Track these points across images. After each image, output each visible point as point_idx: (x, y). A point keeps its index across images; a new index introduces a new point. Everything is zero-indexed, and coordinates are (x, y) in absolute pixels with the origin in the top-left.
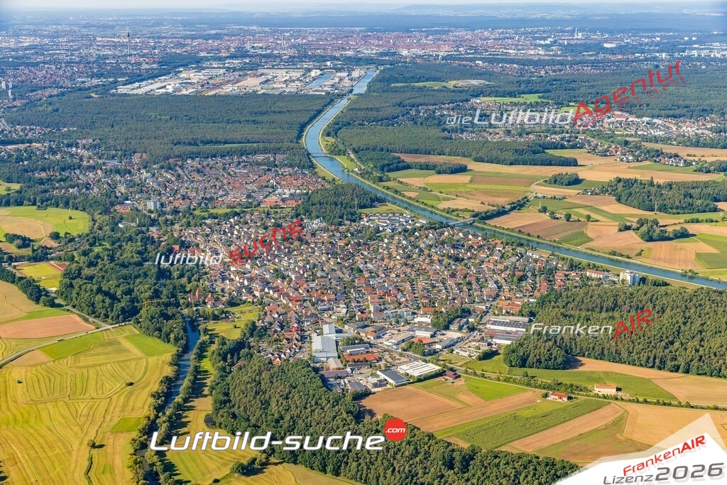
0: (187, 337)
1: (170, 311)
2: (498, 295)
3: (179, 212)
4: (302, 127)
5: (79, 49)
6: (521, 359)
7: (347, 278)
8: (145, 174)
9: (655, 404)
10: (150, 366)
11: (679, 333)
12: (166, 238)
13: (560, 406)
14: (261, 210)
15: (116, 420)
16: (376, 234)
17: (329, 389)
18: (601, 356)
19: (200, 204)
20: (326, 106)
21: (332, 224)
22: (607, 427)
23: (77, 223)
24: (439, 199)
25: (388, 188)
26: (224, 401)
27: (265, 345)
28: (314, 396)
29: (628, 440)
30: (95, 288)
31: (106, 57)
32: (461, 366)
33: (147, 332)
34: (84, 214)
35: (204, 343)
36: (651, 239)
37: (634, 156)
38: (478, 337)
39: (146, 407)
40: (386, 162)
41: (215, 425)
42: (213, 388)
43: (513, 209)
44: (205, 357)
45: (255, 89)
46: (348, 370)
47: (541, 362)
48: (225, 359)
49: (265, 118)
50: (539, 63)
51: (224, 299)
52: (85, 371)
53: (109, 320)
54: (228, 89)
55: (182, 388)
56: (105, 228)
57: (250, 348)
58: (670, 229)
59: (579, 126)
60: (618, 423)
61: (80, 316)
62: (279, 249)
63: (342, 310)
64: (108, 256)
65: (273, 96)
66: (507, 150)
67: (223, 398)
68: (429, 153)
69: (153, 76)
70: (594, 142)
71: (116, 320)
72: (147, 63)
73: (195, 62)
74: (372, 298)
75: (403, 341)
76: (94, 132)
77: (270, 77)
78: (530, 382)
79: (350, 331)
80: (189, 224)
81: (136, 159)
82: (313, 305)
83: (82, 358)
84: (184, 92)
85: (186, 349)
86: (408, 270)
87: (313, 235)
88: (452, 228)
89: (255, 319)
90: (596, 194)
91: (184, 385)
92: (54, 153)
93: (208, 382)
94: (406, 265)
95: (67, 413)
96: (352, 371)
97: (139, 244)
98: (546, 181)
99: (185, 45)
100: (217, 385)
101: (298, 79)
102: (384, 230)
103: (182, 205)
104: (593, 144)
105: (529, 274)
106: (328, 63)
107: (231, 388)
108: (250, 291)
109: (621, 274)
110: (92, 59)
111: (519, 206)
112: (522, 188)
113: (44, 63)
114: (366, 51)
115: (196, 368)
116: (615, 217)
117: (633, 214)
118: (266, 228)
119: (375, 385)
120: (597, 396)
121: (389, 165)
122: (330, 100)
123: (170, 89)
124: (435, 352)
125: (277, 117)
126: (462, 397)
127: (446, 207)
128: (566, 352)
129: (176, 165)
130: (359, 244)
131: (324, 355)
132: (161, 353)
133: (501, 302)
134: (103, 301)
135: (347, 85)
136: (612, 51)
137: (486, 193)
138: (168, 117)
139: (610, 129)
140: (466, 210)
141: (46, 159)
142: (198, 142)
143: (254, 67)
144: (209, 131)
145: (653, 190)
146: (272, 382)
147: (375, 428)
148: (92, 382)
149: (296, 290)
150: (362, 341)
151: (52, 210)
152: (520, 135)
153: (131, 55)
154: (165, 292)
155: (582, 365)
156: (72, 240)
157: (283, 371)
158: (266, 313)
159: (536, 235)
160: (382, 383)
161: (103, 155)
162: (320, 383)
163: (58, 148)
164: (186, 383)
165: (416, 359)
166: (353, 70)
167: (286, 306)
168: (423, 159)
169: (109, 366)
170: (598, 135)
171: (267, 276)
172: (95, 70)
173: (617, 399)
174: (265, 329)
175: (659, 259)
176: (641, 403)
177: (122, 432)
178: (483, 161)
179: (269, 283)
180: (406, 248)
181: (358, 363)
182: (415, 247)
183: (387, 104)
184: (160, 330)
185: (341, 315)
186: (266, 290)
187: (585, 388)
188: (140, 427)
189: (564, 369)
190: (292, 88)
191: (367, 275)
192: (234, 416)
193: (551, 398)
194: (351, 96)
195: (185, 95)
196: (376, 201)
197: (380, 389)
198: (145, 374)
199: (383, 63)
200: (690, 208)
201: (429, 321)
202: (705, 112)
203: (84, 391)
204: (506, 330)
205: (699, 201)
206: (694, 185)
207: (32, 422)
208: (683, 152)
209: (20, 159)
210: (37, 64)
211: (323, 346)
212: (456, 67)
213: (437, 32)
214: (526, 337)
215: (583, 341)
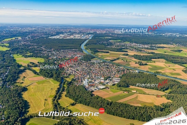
1: (59, 76)
2: (115, 74)
4: (81, 45)
5: (42, 30)
6: (119, 86)
7: (89, 71)
8: (54, 52)
12: (58, 63)
13: (127, 94)
15: (49, 95)
16: (94, 63)
18: (133, 85)
19: (63, 57)
21: (86, 61)
22: (135, 98)
23: (42, 60)
24: (104, 57)
25: (96, 55)
26: (68, 92)
27: (75, 82)
28: (84, 92)
29: (138, 100)
30: (45, 72)
31: (47, 32)
32: (109, 87)
33: (55, 80)
34: (43, 59)
35: (64, 82)
36: (141, 65)
37: (137, 51)
38: (112, 82)
39: (55, 93)
41: (67, 96)
42: (66, 90)
44: (65, 84)
45: (72, 38)
47: (123, 86)
48: (68, 85)
49: (74, 43)
50: (120, 35)
51: (68, 74)
52: (44, 86)
54: (68, 38)
55: (61, 90)
56: (47, 61)
57: (72, 83)
58: (144, 63)
59: (128, 45)
60: (137, 97)
61: (43, 77)
62: (77, 65)
63: (88, 76)
65: (76, 39)
66: (116, 49)
69: (55, 35)
71: (49, 77)
72: (54, 33)
73: (62, 33)
74: (93, 74)
75: (99, 82)
76: (45, 45)
77: (75, 36)
78: (121, 90)
79: (90, 80)
80: (62, 61)
81: (52, 49)
82: (83, 75)
83: (43, 84)
84: (60, 38)
85: (61, 83)
87: (83, 63)
88: (107, 62)
89: (73, 78)
90: (131, 57)
92: (38, 48)
93: (65, 89)
94: (99, 69)
95: (41, 94)
98: (122, 55)
99: (60, 30)
101: (80, 36)
103: (60, 58)
104: (130, 48)
105: (120, 71)
106: (85, 34)
107: (70, 90)
108: (72, 73)
109: (136, 71)
110: (45, 32)
111: (118, 59)
112: (118, 56)
114: (91, 32)
115: (63, 86)
116: (134, 61)
117: (137, 61)
118: (75, 62)
119: (94, 90)
120: (133, 92)
121: (96, 51)
122: (85, 40)
123: (58, 38)
124: (105, 84)
125: (77, 43)
126: (110, 92)
127: (106, 59)
128: (127, 84)
129: (59, 51)
130: (91, 65)
132: (57, 83)
133: (116, 76)
134: (47, 74)
135: (88, 38)
138: (58, 42)
139: (133, 46)
140: (109, 59)
142: (63, 47)
143: (72, 34)
144: (65, 45)
145: (141, 57)
146: (77, 89)
147: (95, 97)
148: (45, 88)
149: (80, 73)
150: (92, 82)
151: (38, 58)
152: (118, 47)
153: (51, 32)
154: (58, 73)
155: (130, 87)
156: (41, 63)
157: (78, 87)
158: (75, 77)
159: (121, 64)
160: (96, 90)
161: (47, 49)
162: (85, 89)
165: (101, 85)
166: (89, 35)
167: (79, 76)
168: (101, 50)
169: (48, 86)
172: (45, 34)
173: (136, 93)
174: (75, 79)
175: (142, 69)
176: (140, 94)
177: (50, 97)
178: (112, 51)
179: (76, 71)
180: (99, 66)
181: (91, 86)
182: (101, 66)
183: (95, 41)
184: (57, 79)
186: (75, 73)
187: (131, 91)
188: (54, 97)
189: (127, 87)
190: (79, 38)
191: (92, 70)
192: (70, 95)
193: (125, 93)
196: (93, 57)
198: (54, 87)
199: (94, 34)
200: (147, 60)
201: (103, 79)
202: (149, 43)
203: (44, 90)
204: (116, 81)
205: (149, 59)
206: (148, 56)
207: (35, 95)
208: (145, 50)
209: (32, 49)
210: (35, 33)
211: (85, 83)
212: (106, 35)
213: (103, 29)
214: (120, 82)
215: (130, 83)
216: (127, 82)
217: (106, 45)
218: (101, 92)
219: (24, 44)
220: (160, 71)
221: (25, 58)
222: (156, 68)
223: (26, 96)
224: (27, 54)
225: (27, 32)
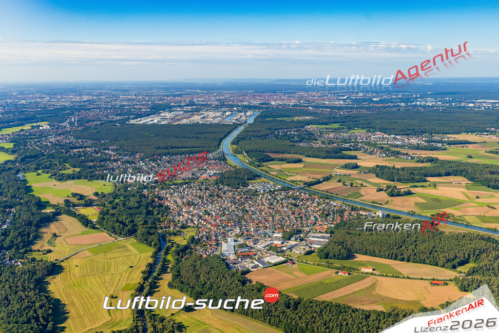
0: (160, 243)
1: (152, 231)
2: (315, 223)
3: (158, 182)
4: (221, 140)
5: (111, 101)
6: (325, 255)
7: (240, 214)
8: (142, 164)
9: (392, 277)
10: (141, 258)
11: (405, 242)
12: (151, 195)
13: (344, 278)
14: (199, 181)
15: (124, 285)
16: (256, 193)
17: (229, 269)
18: (366, 253)
19: (168, 178)
20: (233, 129)
21: (234, 188)
22: (367, 288)
23: (107, 188)
24: (287, 176)
25: (262, 170)
26: (177, 275)
27: (199, 248)
28: (222, 272)
29: (377, 294)
30: (115, 219)
31: (124, 106)
32: (296, 258)
33: (141, 241)
34: (111, 183)
35: (168, 246)
36: (392, 196)
37: (385, 154)
38: (305, 244)
39: (139, 278)
40: (262, 157)
41: (173, 287)
42: (172, 269)
43: (324, 180)
44: (169, 254)
45: (198, 121)
46: (240, 260)
47: (335, 256)
48: (179, 255)
49: (202, 136)
50: (340, 108)
51: (179, 225)
52: (109, 261)
53: (122, 236)
54: (184, 121)
55: (157, 269)
56: (121, 190)
57: (191, 249)
58: (402, 191)
59: (359, 139)
60: (373, 286)
61: (107, 233)
62: (207, 200)
63: (238, 231)
64: (122, 204)
65: (207, 124)
66: (322, 151)
67: (177, 274)
68: (284, 153)
69: (147, 115)
70: (366, 147)
71: (126, 235)
72: (145, 109)
73: (169, 108)
74: (253, 225)
75: (268, 246)
76: (117, 143)
77: (205, 115)
78: (330, 266)
79: (241, 241)
80: (163, 188)
81: (137, 156)
82: (223, 228)
83: (108, 254)
84: (163, 123)
85: (160, 250)
86: (271, 211)
87: (225, 193)
88: (294, 190)
89: (194, 235)
90: (366, 173)
91: (158, 267)
92: (97, 153)
93: (170, 266)
94: (270, 208)
95: (99, 281)
96: (242, 260)
97: (138, 198)
98: (341, 167)
99: (164, 100)
100: (174, 267)
101: (220, 117)
102: (260, 191)
104: (365, 148)
105: (331, 213)
106: (235, 108)
107: (181, 269)
108: (192, 221)
109: (377, 213)
110: (117, 107)
111: (327, 179)
112: (329, 170)
113: (94, 109)
114: (254, 103)
115: (164, 259)
116: (375, 184)
117: (383, 183)
118: (201, 190)
119: (253, 268)
120: (363, 273)
121: (263, 159)
122: (235, 126)
123: (156, 121)
124: (283, 251)
125: (208, 135)
126: (296, 273)
127: (291, 180)
128: (348, 251)
129: (158, 159)
130: (247, 198)
131: (228, 252)
132: (147, 252)
133: (317, 227)
134: (119, 226)
135: (244, 119)
136: (377, 102)
137: (311, 172)
138: (154, 135)
139: (374, 141)
140: (301, 181)
141: (93, 156)
142: (169, 148)
143: (198, 110)
144: (174, 142)
145: (395, 171)
146: (201, 266)
147: (251, 288)
148: (113, 266)
149: (215, 220)
150: (247, 246)
151: (95, 181)
152: (329, 144)
153: (137, 105)
154: (150, 222)
155: (356, 257)
156: (105, 196)
157: (207, 261)
158: (200, 232)
159: (335, 193)
160: (256, 267)
161: (121, 154)
162: (225, 266)
163: (99, 150)
164: (159, 266)
165: (273, 255)
166: (247, 112)
167: (210, 229)
168: (280, 156)
169: (121, 258)
170: (369, 144)
171: (201, 214)
172: (119, 112)
173: (372, 274)
174: (199, 240)
175: (396, 205)
176: (385, 276)
177: (127, 291)
178: (310, 157)
179: (202, 217)
180: (271, 200)
181: (245, 257)
182: (275, 199)
183: (263, 129)
184: (147, 240)
185: (237, 233)
186: (200, 221)
187: (357, 269)
188: (135, 288)
189: (347, 259)
190: (216, 121)
191: (250, 213)
192: (182, 283)
193: (340, 274)
194: (246, 125)
195: (163, 124)
196: (256, 176)
197: (255, 269)
198: (139, 262)
199: (262, 108)
200: (412, 180)
201: (281, 236)
202: (422, 132)
203: (109, 270)
204: (318, 240)
205: (417, 177)
206: (415, 169)
207: (82, 285)
208: (411, 152)
209: (80, 156)
210: (90, 109)
211: (227, 248)
212: (298, 110)
213: (289, 93)
214: (329, 244)
215: (357, 246)
216: (349, 244)
217: (296, 139)
218: (270, 272)
219: (58, 141)
220: (448, 211)
221: (57, 183)
222: (437, 202)
223: (57, 287)
224: (64, 172)
225: (65, 108)
